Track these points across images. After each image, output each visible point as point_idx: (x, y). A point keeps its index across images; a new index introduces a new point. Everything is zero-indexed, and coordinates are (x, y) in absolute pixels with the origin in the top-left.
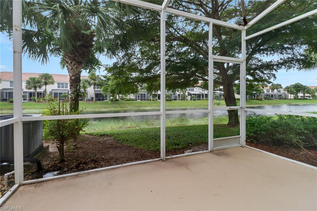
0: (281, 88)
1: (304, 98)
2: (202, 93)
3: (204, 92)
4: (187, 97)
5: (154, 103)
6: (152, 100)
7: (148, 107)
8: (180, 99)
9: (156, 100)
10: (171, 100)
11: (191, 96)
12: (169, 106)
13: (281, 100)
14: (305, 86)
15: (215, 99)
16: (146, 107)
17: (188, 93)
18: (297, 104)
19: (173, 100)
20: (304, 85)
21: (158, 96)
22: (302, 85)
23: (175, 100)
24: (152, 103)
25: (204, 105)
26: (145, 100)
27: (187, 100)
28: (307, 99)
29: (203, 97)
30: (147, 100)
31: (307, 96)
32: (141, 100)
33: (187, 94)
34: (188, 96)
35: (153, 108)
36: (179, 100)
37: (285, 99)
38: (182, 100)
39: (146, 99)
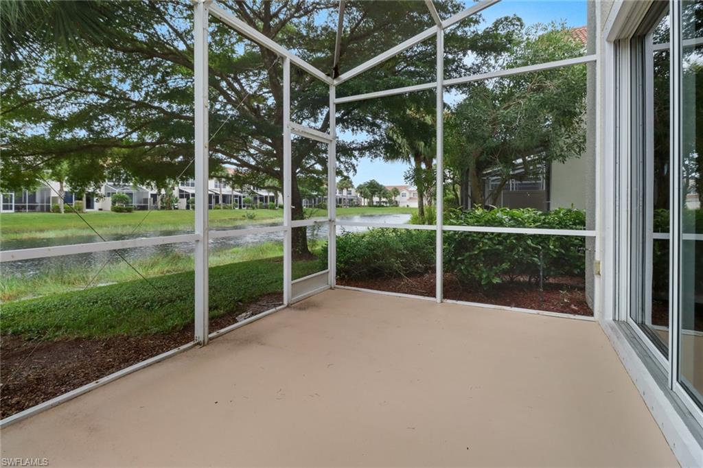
0: (352, 187)
1: (380, 205)
2: (216, 194)
3: (221, 191)
4: (176, 202)
5: (70, 218)
6: (63, 210)
7: (48, 230)
8: (159, 207)
9: (80, 210)
10: (129, 210)
11: (188, 198)
12: (124, 226)
13: (352, 208)
14: (382, 186)
15: (244, 206)
16: (42, 231)
17: (181, 191)
18: (372, 214)
19: (135, 209)
20: (380, 184)
21: (84, 199)
22: (378, 184)
23: (144, 208)
24: (63, 217)
25: (221, 221)
26: (32, 208)
27: (177, 209)
28: (383, 206)
29: (217, 201)
30: (42, 210)
31: (384, 202)
32: (18, 209)
33: (176, 193)
34: (181, 200)
35: (70, 235)
36: (156, 208)
37: (358, 205)
38: (163, 208)
39: (38, 208)
